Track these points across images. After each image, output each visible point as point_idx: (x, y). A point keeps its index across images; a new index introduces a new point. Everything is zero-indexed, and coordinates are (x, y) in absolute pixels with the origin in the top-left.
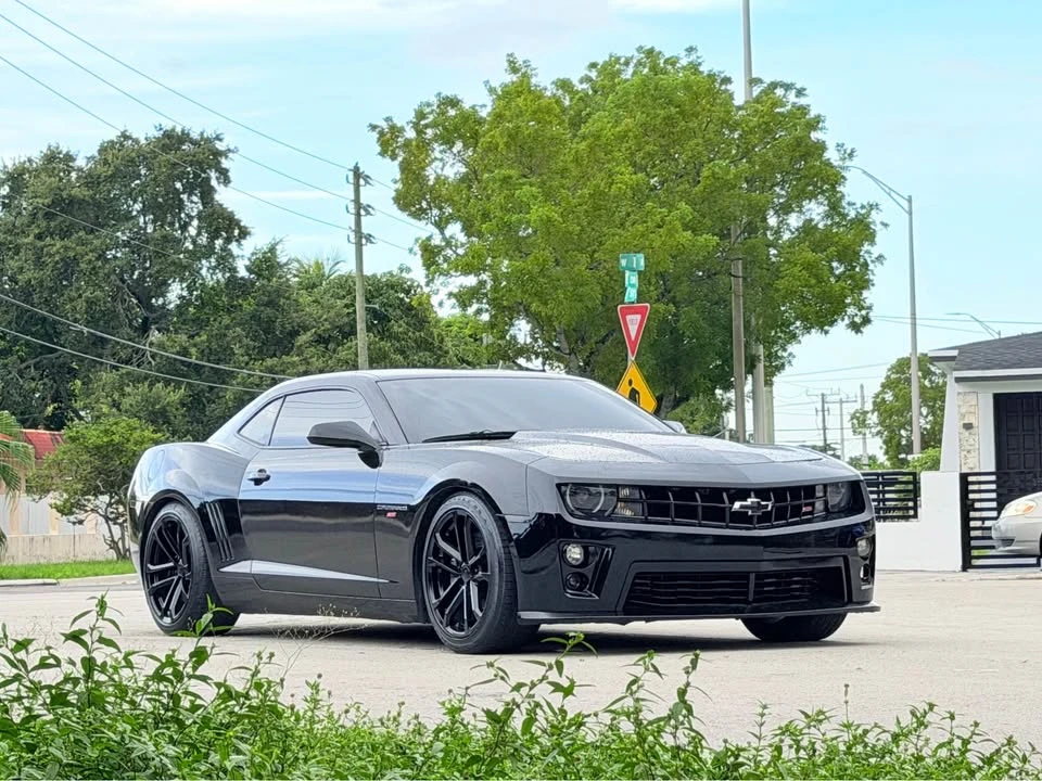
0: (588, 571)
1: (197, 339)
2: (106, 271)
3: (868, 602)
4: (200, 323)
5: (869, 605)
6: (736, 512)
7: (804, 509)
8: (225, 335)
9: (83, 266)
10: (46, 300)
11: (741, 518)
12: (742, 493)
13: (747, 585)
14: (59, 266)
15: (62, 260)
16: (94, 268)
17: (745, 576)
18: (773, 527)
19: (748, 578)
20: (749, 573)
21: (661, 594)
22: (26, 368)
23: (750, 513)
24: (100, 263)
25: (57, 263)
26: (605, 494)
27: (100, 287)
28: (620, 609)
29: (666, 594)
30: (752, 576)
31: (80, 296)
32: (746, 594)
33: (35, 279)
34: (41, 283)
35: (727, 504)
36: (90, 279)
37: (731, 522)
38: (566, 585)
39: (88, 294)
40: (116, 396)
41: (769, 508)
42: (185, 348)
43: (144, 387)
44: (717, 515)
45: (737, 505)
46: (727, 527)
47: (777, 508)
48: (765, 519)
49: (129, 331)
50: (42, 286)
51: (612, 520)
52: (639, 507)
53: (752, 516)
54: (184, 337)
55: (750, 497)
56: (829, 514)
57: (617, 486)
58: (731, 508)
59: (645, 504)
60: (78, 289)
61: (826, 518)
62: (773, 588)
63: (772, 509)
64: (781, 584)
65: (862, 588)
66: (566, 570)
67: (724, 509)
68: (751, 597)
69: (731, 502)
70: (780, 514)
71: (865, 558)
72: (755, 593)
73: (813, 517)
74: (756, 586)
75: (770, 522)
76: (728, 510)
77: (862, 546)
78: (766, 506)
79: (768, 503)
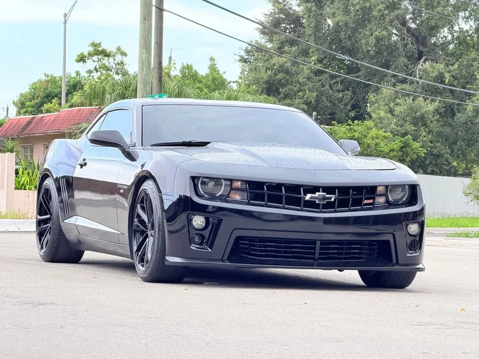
0: (206, 233)
1: (451, 68)
2: (391, 17)
3: (418, 264)
4: (456, 56)
5: (417, 267)
6: (307, 201)
7: (366, 202)
8: (472, 66)
9: (375, 13)
10: (349, 36)
11: (311, 205)
12: (314, 189)
13: (314, 249)
14: (359, 13)
15: (361, 9)
16: (382, 15)
17: (314, 242)
18: (336, 212)
19: (315, 243)
20: (316, 240)
21: (256, 250)
22: (335, 83)
23: (317, 202)
24: (387, 12)
25: (358, 11)
26: (225, 186)
27: (386, 28)
28: (226, 257)
29: (260, 251)
30: (318, 243)
31: (372, 34)
32: (314, 254)
33: (342, 21)
34: (346, 25)
35: (302, 195)
36: (380, 23)
37: (304, 207)
38: (191, 241)
39: (377, 33)
40: (392, 105)
41: (333, 200)
42: (442, 73)
43: (409, 100)
44: (296, 202)
45: (308, 197)
46: (302, 210)
47: (339, 200)
48: (329, 206)
49: (405, 60)
50: (347, 26)
51: (227, 202)
52: (245, 194)
53: (319, 204)
54: (442, 66)
55: (319, 191)
56: (389, 204)
57: (231, 180)
58: (304, 198)
59: (248, 192)
60: (371, 29)
61: (387, 208)
62: (336, 251)
63: (335, 200)
64: (343, 249)
65: (408, 255)
66: (192, 231)
67: (300, 198)
68: (317, 256)
69: (305, 194)
70: (343, 204)
71: (414, 236)
72: (320, 254)
73: (373, 206)
74: (321, 249)
75: (334, 208)
76: (303, 199)
77: (414, 228)
78: (330, 198)
79: (333, 196)
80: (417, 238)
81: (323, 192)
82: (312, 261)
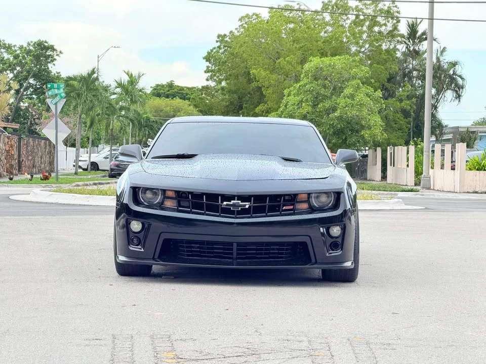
0: (141, 236)
6: (224, 208)
7: (285, 208)
13: (232, 249)
17: (231, 244)
18: (252, 217)
20: (233, 242)
21: (183, 251)
23: (232, 209)
26: (161, 194)
28: (156, 256)
29: (187, 251)
30: (235, 245)
32: (232, 254)
35: (220, 202)
37: (222, 213)
38: (130, 242)
41: (247, 207)
44: (214, 209)
45: (225, 204)
46: (220, 216)
47: (254, 207)
48: (244, 212)
51: (163, 209)
52: (175, 202)
53: (234, 211)
55: (234, 200)
56: (312, 210)
57: (164, 190)
59: (177, 201)
61: (310, 213)
62: (255, 252)
63: (250, 207)
64: (262, 249)
65: (327, 255)
66: (131, 235)
67: (218, 205)
68: (235, 255)
69: (222, 202)
70: (257, 210)
71: (337, 238)
72: (238, 254)
73: (294, 212)
74: (238, 250)
75: (250, 214)
76: (220, 206)
77: (336, 231)
78: (245, 205)
79: (247, 203)
80: (340, 240)
81: (238, 200)
82: (231, 260)
